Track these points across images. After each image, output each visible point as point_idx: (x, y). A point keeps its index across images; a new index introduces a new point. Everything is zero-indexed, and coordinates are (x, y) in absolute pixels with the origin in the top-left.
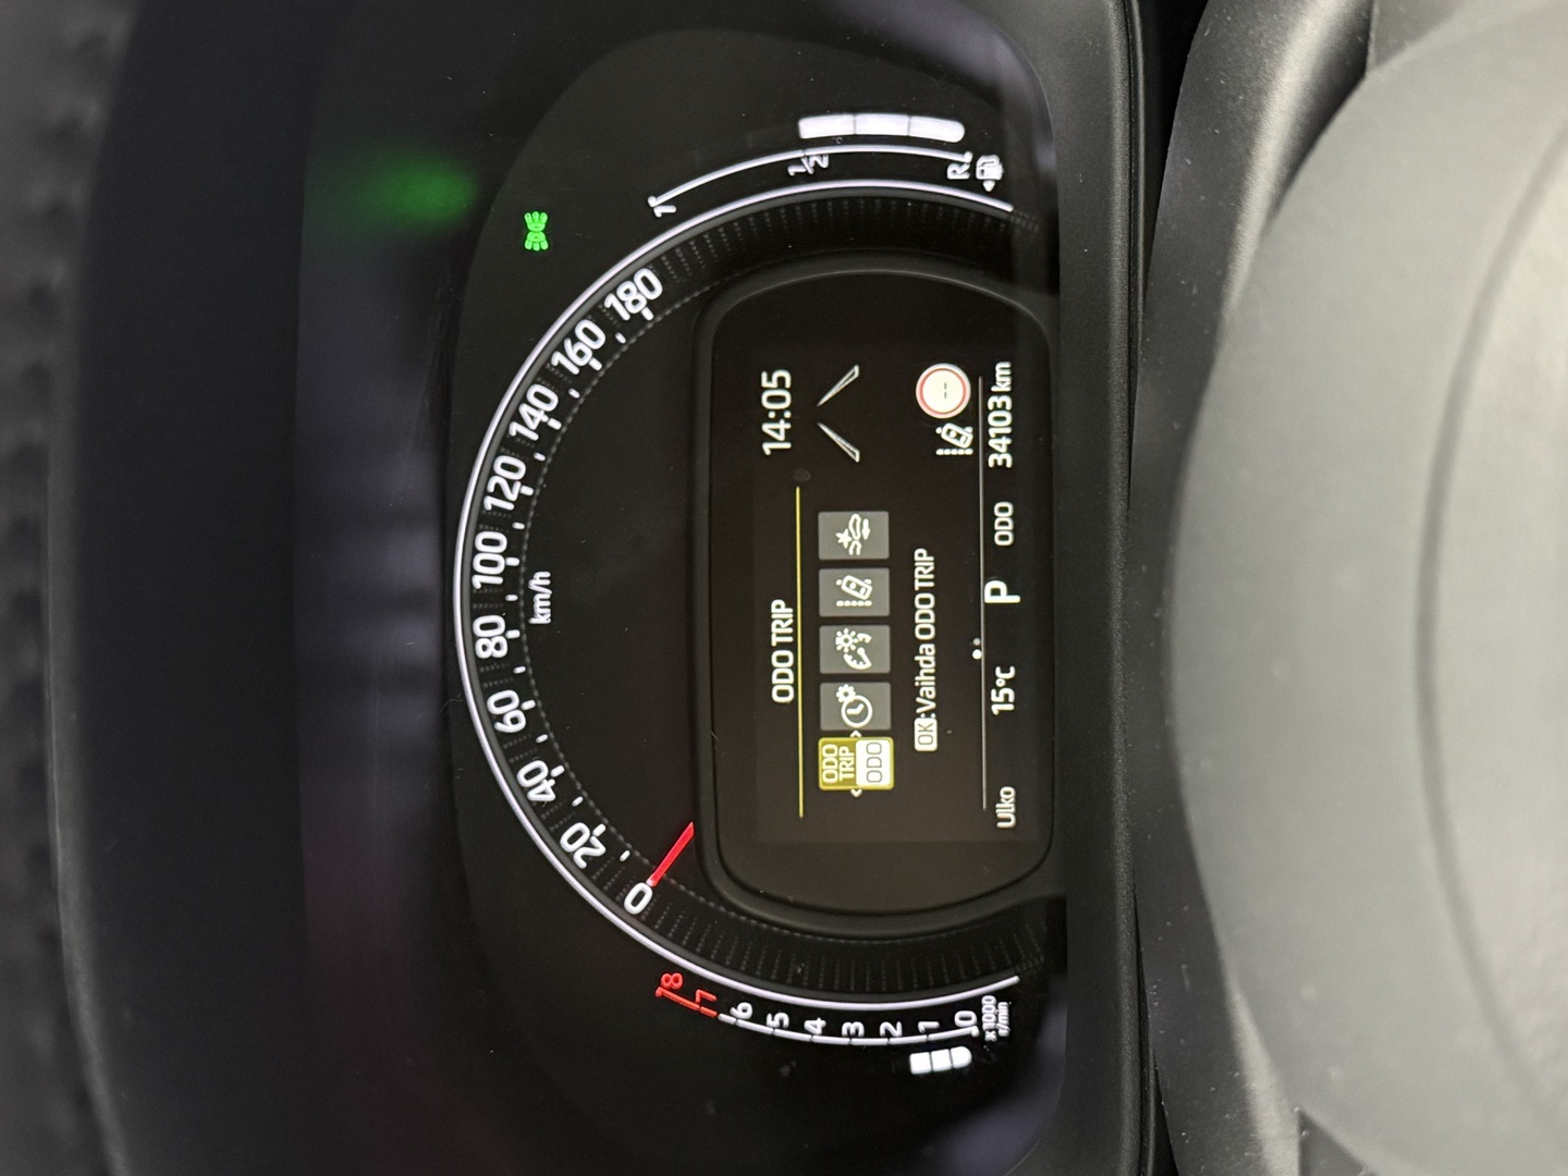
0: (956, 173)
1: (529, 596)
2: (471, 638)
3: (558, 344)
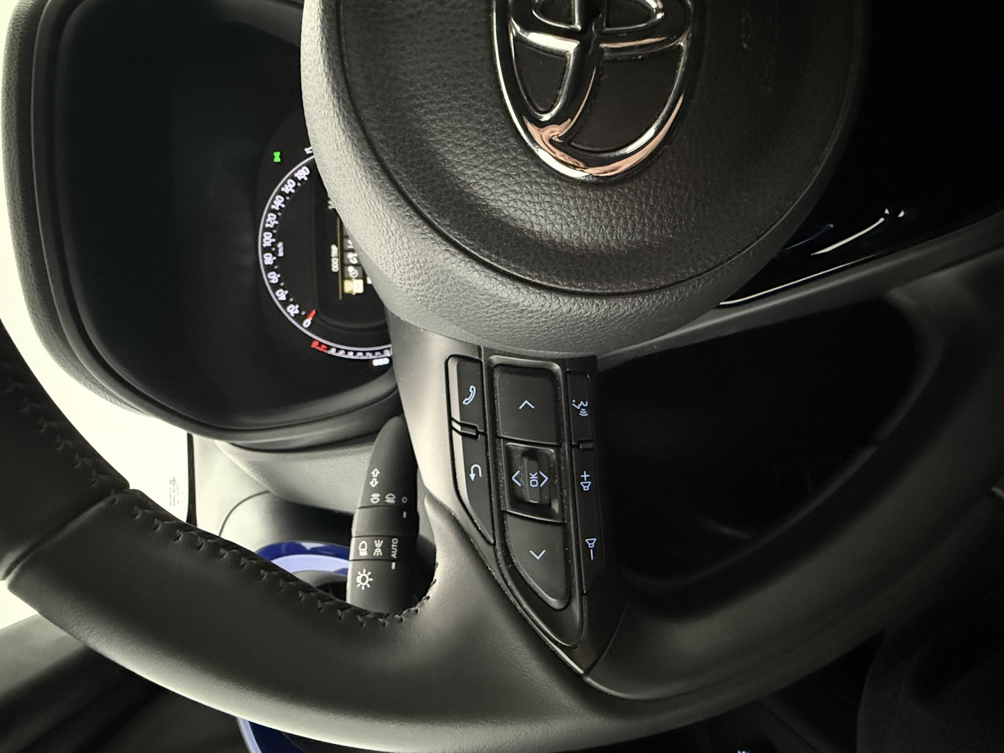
1: (277, 249)
2: (263, 259)
3: (283, 186)
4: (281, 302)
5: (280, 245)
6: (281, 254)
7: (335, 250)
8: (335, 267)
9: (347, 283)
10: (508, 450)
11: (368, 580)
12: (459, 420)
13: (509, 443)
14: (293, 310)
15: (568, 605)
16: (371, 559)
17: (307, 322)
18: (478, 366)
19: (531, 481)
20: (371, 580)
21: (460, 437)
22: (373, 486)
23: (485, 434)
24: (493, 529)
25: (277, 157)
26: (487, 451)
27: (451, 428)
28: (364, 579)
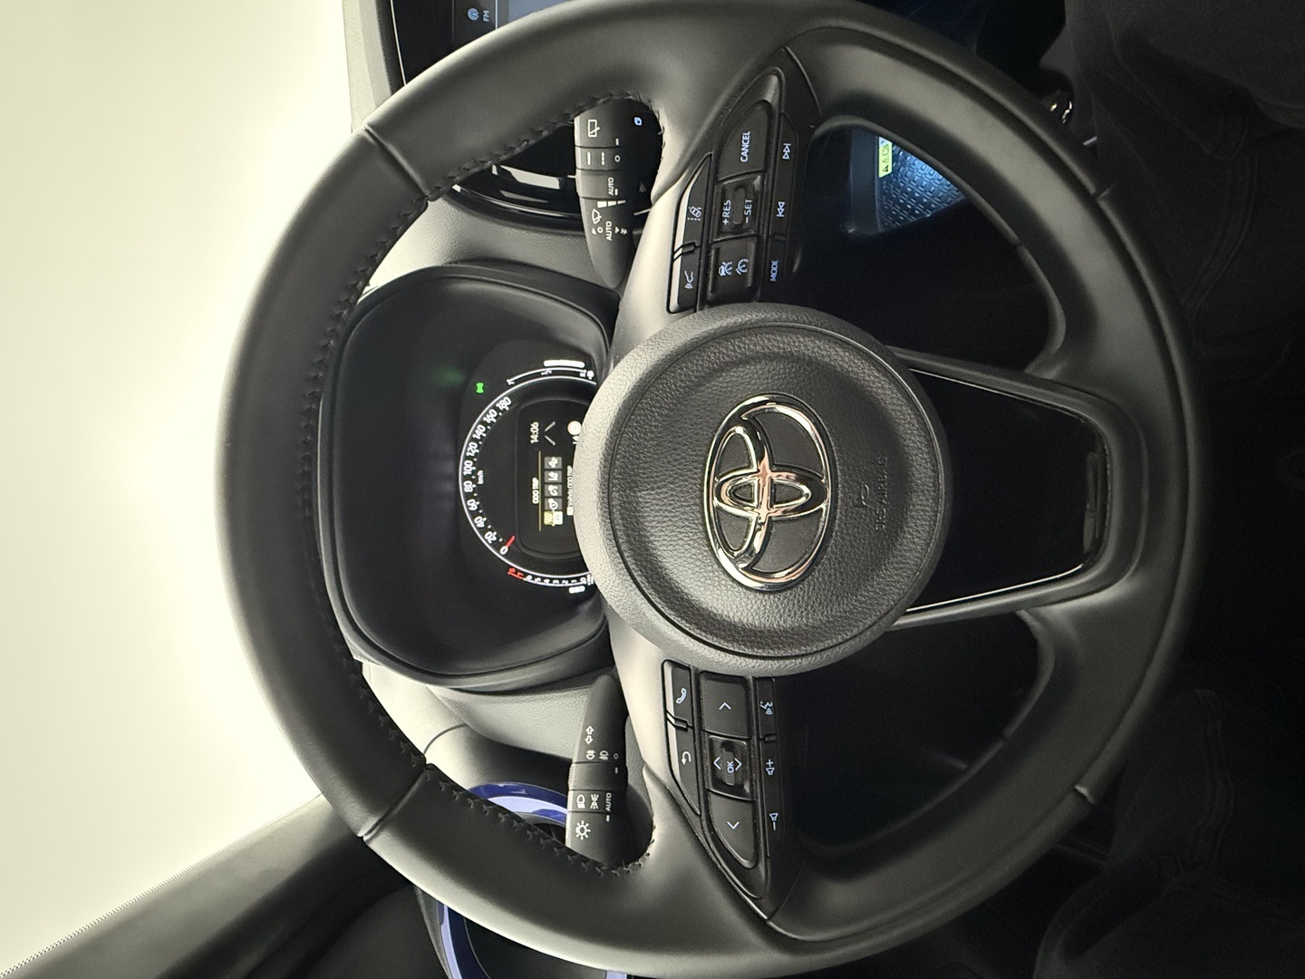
0: (582, 375)
1: (477, 477)
2: (463, 487)
3: (485, 415)
4: (479, 529)
5: (480, 473)
6: (481, 482)
7: (536, 483)
8: (536, 499)
9: (546, 514)
10: (711, 741)
11: (586, 830)
12: (673, 714)
13: (712, 736)
14: (491, 537)
15: (756, 866)
16: (588, 812)
17: (504, 550)
18: (688, 672)
19: (729, 767)
20: (589, 831)
21: (674, 729)
22: (588, 743)
23: (693, 728)
24: (700, 803)
25: (480, 388)
26: (695, 741)
27: (666, 719)
28: (582, 830)
